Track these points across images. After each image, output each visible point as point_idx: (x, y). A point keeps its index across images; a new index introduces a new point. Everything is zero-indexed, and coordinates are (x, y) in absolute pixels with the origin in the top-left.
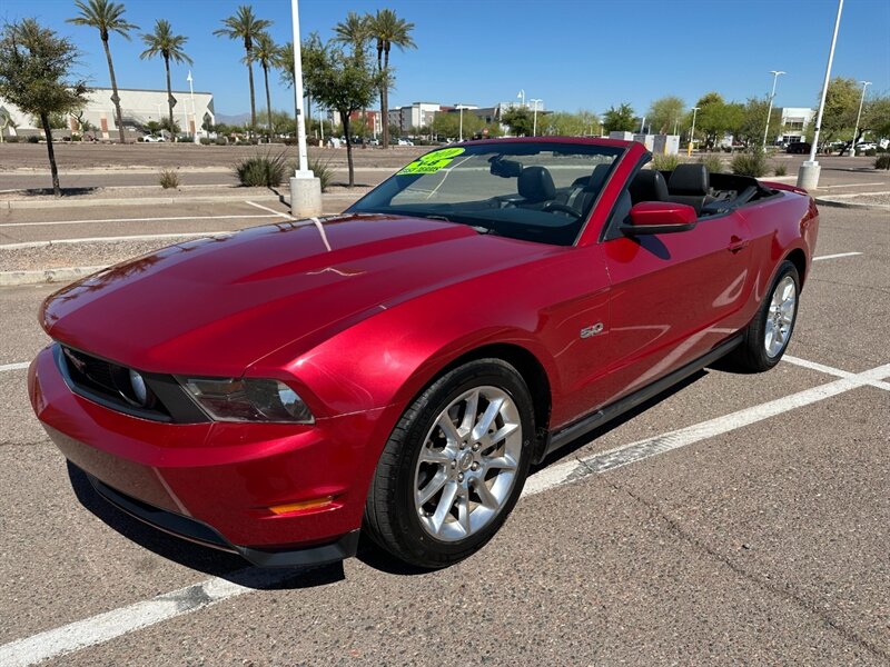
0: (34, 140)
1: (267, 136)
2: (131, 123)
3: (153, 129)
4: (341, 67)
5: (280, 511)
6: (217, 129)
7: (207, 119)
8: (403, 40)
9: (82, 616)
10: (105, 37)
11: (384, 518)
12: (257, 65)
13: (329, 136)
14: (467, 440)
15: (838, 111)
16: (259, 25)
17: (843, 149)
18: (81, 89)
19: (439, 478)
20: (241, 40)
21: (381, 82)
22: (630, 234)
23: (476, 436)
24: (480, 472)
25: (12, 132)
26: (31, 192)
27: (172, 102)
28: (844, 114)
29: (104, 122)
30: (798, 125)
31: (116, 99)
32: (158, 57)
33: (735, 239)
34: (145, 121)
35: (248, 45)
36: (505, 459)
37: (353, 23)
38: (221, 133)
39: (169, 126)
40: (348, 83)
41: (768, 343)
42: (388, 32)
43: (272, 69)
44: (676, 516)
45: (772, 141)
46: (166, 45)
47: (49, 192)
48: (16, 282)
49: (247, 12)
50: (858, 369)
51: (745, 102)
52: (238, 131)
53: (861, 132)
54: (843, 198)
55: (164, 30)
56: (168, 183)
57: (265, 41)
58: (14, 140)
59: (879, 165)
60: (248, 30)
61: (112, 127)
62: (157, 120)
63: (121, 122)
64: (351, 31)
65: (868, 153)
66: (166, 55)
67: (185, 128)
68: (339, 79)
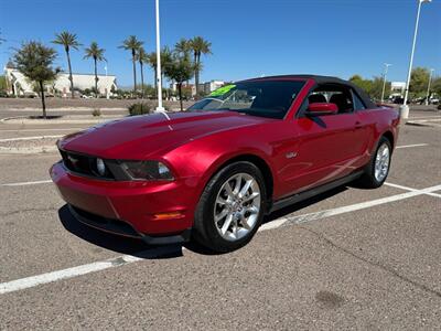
0: (32, 97)
1: (141, 96)
2: (77, 89)
3: (87, 92)
4: (178, 61)
5: (159, 217)
6: (117, 92)
7: (113, 87)
8: (206, 51)
9: (72, 266)
10: (67, 50)
11: (201, 224)
12: (137, 62)
13: (171, 95)
14: (236, 197)
15: (419, 83)
16: (139, 44)
17: (422, 101)
18: (58, 71)
19: (225, 212)
20: (130, 51)
21: (196, 68)
22: (308, 116)
23: (240, 196)
24: (242, 213)
25: (22, 93)
26: (32, 118)
27: (97, 79)
28: (422, 85)
29: (65, 89)
30: (399, 90)
31: (71, 79)
32: (91, 59)
33: (358, 123)
34: (83, 89)
35: (134, 53)
36: (253, 209)
37: (183, 43)
38: (119, 94)
39: (95, 90)
40: (181, 68)
41: (376, 175)
42: (200, 47)
43: (144, 64)
44: (330, 238)
45: (386, 98)
46: (95, 53)
47: (41, 117)
48: (29, 152)
49: (134, 38)
50: (420, 188)
51: (373, 79)
52: (127, 93)
53: (430, 93)
54: (420, 122)
55: (94, 46)
56: (96, 114)
57: (142, 51)
58: (23, 97)
59: (439, 108)
60: (133, 46)
61: (68, 91)
62: (90, 88)
63: (72, 89)
64: (182, 46)
65: (435, 103)
66: (95, 58)
67: (102, 92)
68: (177, 66)
